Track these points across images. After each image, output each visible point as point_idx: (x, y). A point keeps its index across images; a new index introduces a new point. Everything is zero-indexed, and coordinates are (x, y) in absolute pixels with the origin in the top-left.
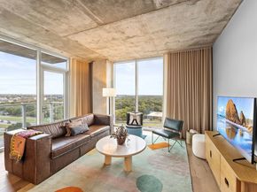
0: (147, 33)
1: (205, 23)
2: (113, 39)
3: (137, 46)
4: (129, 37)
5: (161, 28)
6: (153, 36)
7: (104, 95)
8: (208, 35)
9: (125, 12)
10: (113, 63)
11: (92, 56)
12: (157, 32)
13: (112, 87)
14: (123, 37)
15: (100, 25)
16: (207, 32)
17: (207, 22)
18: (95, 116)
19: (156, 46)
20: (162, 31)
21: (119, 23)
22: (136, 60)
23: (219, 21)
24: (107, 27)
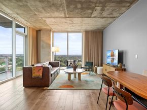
3: (73, 27)
4: (73, 23)
6: (83, 24)
10: (53, 32)
19: (82, 28)
22: (68, 32)
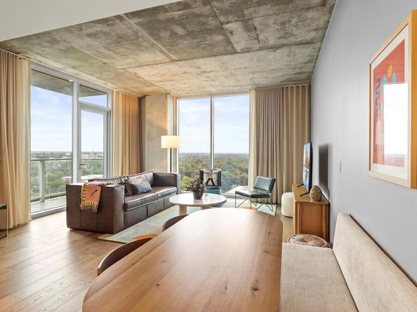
0: (228, 69)
1: (291, 63)
2: (185, 73)
3: (213, 80)
4: (204, 72)
5: (244, 66)
6: (235, 72)
7: (163, 146)
8: (300, 73)
9: (205, 53)
10: (176, 98)
11: (148, 89)
12: (240, 69)
13: (175, 133)
14: (198, 71)
15: (173, 61)
16: (298, 71)
17: (293, 63)
18: (155, 175)
19: (238, 81)
20: (246, 68)
21: (196, 61)
22: (211, 95)
23: (306, 63)
24: (182, 63)
